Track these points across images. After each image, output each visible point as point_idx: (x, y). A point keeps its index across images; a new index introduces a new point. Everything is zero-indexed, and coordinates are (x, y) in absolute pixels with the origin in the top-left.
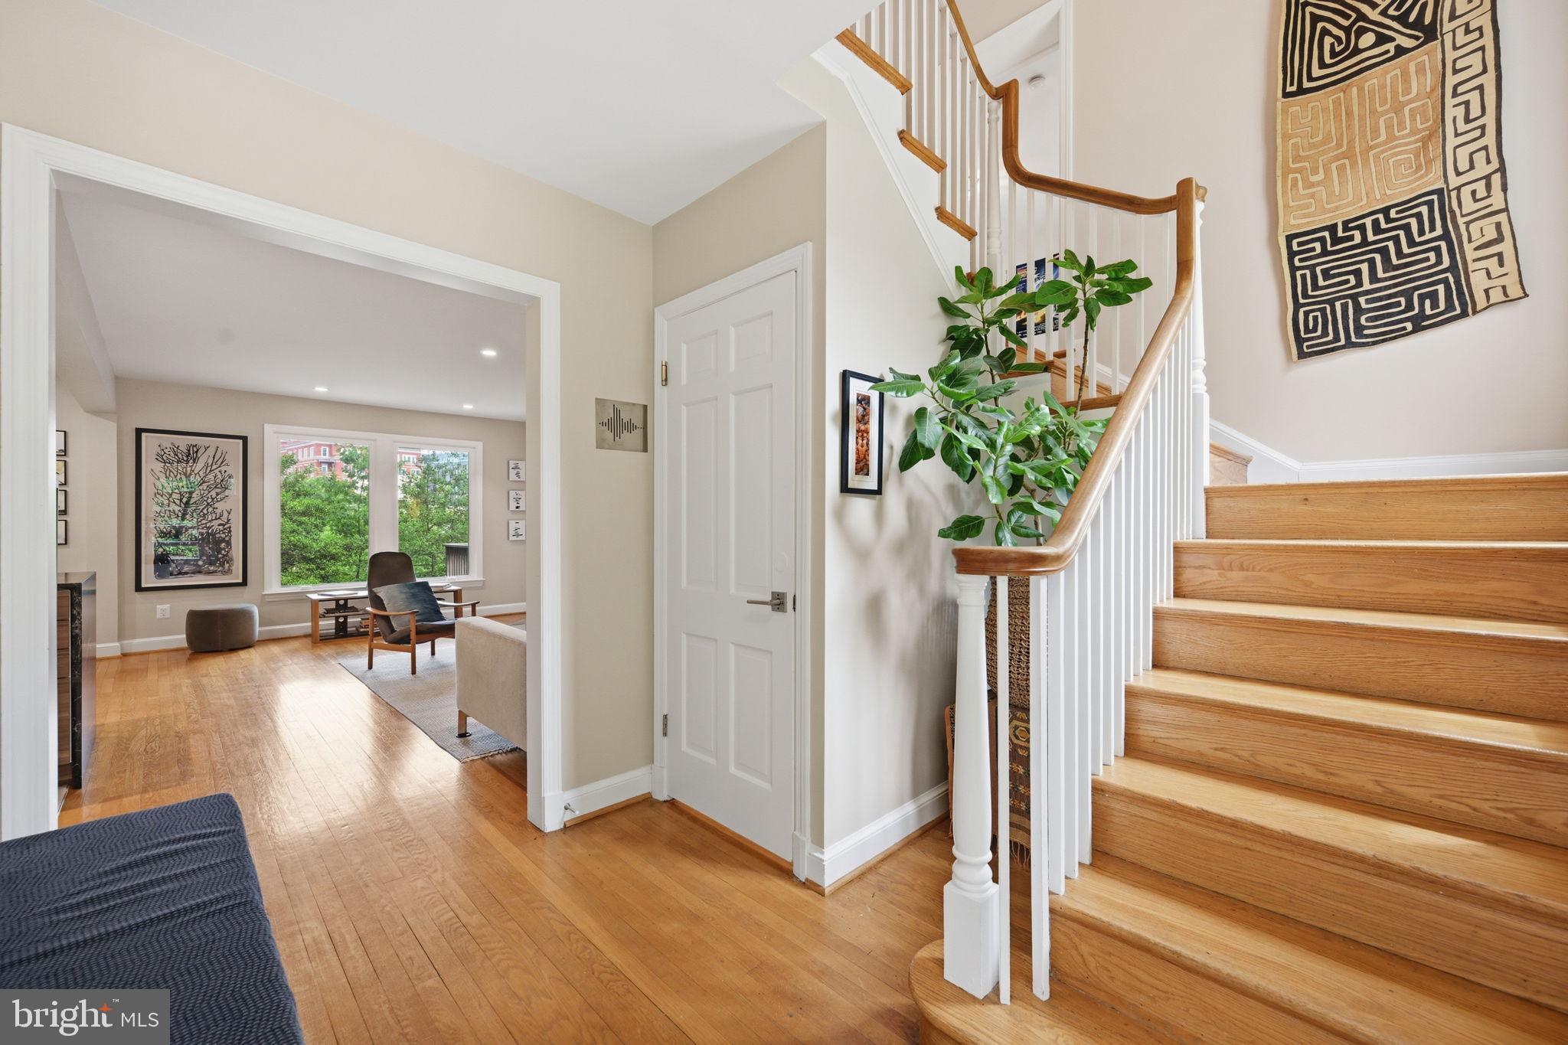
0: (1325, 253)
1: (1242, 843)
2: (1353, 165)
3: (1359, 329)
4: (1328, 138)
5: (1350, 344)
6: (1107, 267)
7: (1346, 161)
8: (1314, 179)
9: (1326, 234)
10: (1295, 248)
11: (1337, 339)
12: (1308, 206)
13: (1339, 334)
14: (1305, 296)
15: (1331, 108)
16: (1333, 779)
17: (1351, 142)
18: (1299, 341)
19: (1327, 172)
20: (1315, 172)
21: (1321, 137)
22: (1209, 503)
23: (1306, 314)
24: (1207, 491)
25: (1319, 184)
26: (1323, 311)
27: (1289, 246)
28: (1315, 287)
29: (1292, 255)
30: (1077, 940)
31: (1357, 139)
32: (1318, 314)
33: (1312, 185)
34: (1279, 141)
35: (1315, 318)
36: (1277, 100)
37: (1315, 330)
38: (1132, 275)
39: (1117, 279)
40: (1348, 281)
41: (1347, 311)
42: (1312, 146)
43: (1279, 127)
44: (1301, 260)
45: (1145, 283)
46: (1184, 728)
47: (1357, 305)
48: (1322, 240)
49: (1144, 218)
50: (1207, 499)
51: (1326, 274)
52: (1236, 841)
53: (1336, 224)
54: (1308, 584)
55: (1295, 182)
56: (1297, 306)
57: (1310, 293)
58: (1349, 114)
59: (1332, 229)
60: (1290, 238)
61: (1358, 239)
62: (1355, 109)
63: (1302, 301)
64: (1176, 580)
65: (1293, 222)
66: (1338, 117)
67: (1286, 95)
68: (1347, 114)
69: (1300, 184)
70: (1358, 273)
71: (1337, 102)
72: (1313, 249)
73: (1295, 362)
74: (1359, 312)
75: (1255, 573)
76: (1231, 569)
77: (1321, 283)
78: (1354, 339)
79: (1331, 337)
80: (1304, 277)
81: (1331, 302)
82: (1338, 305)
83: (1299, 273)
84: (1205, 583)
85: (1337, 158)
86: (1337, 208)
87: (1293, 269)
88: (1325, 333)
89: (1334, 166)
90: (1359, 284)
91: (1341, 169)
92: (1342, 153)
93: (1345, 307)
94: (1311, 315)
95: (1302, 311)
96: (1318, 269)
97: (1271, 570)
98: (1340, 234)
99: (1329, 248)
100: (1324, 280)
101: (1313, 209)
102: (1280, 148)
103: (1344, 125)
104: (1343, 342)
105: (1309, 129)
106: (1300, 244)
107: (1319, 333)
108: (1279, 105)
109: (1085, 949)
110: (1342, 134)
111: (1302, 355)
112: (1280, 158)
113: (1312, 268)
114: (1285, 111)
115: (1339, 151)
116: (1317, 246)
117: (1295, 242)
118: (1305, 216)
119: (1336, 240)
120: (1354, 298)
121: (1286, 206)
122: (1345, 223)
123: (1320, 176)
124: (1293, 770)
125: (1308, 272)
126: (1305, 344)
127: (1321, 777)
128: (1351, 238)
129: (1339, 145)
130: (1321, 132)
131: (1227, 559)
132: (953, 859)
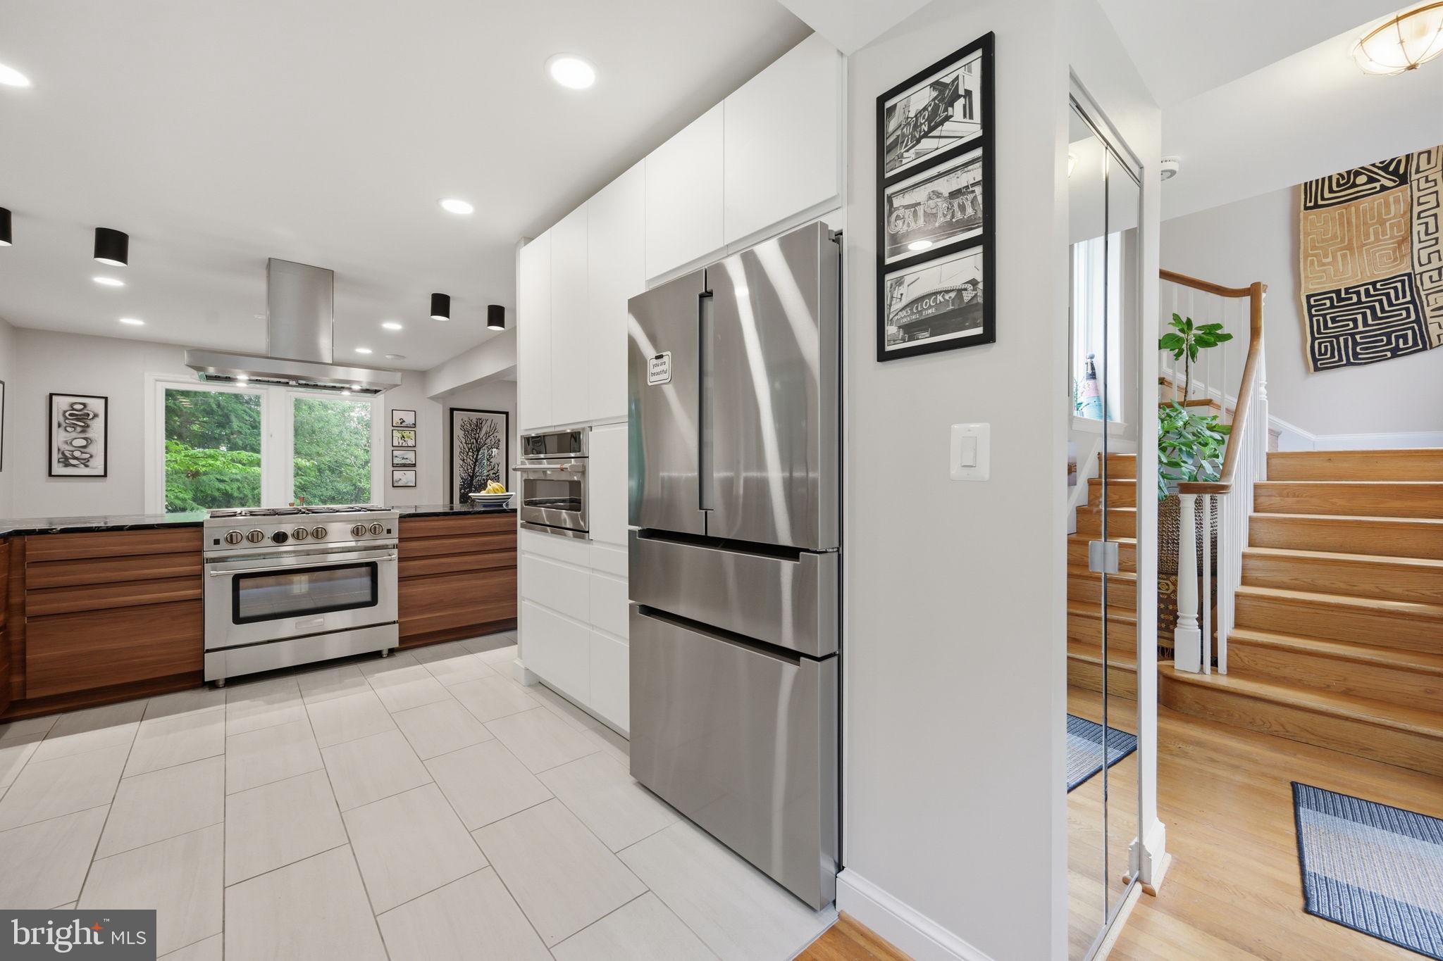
0: (1332, 306)
1: (1313, 611)
2: (1352, 254)
3: (1355, 355)
4: (1335, 237)
5: (1349, 364)
6: (1203, 326)
7: (1348, 252)
8: (1325, 261)
9: (1334, 295)
10: (1312, 303)
11: (1340, 359)
12: (1321, 277)
13: (1342, 358)
14: (1319, 332)
15: (1337, 218)
16: (1355, 588)
17: (1350, 240)
18: (1315, 360)
19: (1334, 257)
20: (1326, 256)
21: (1330, 235)
22: (1269, 461)
23: (1320, 344)
24: (1268, 455)
25: (1329, 264)
26: (1331, 342)
27: (1308, 302)
28: (1326, 327)
29: (1310, 307)
30: (1237, 652)
31: (1355, 239)
32: (1328, 344)
33: (1324, 265)
34: (1302, 237)
35: (1326, 347)
36: (1300, 212)
37: (1326, 353)
38: (1219, 332)
39: (1209, 334)
40: (1348, 325)
41: (1348, 343)
42: (1323, 241)
43: (1302, 228)
44: (1316, 311)
45: (1227, 337)
46: (1274, 571)
47: (1354, 340)
48: (1331, 299)
49: (1227, 299)
50: (1268, 459)
51: (1334, 320)
52: (1310, 610)
53: (1340, 290)
54: (1333, 504)
55: (1312, 263)
56: (1314, 339)
57: (1322, 331)
58: (1349, 223)
59: (1338, 292)
60: (1309, 297)
61: (1355, 299)
62: (1354, 220)
63: (1317, 336)
64: (1255, 504)
65: (1311, 287)
66: (1341, 224)
67: (1306, 208)
68: (1348, 223)
69: (1316, 263)
70: (1355, 321)
71: (1341, 215)
72: (1325, 304)
73: (1312, 374)
74: (1355, 343)
75: (1302, 499)
76: (1288, 497)
77: (1330, 325)
78: (1352, 360)
79: (1337, 358)
80: (1318, 321)
81: (1337, 338)
82: (1341, 339)
83: (1315, 319)
84: (1271, 504)
85: (1342, 249)
86: (1341, 280)
87: (1311, 316)
88: (1333, 356)
89: (1339, 254)
90: (1356, 326)
91: (1344, 256)
92: (1345, 246)
93: (1346, 341)
94: (1323, 345)
95: (1317, 342)
96: (1328, 317)
97: (1312, 497)
98: (1343, 296)
99: (1336, 304)
100: (1332, 324)
101: (1325, 279)
102: (1302, 241)
103: (1346, 229)
104: (1344, 362)
105: (1322, 230)
106: (1315, 301)
107: (1329, 355)
108: (1302, 214)
109: (1242, 654)
110: (1344, 235)
111: (1317, 369)
112: (1302, 245)
113: (1324, 316)
114: (1306, 218)
115: (1343, 245)
116: (1328, 302)
117: (1312, 300)
118: (1319, 283)
119: (1340, 299)
120: (1353, 335)
121: (1306, 277)
122: (1347, 290)
123: (1330, 259)
124: (1333, 586)
125: (1321, 319)
126: (1319, 363)
127: (1348, 587)
128: (1351, 299)
129: (1342, 241)
130: (1330, 233)
131: (1285, 491)
132: (1178, 617)
